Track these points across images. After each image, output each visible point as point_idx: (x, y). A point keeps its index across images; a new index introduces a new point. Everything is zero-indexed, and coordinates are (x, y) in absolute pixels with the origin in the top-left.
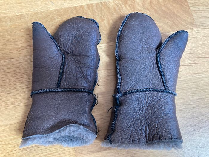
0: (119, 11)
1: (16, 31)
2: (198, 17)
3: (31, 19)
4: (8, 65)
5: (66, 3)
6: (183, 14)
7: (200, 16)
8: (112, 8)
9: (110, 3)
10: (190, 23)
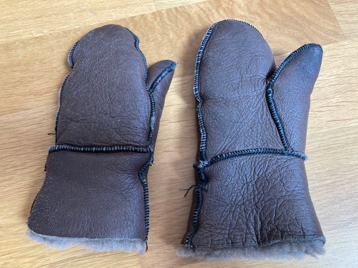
0: (206, 19)
1: (35, 64)
2: (347, 22)
3: (59, 41)
4: (22, 120)
5: (116, 12)
6: (320, 18)
7: (350, 20)
8: (195, 16)
9: (191, 7)
10: (333, 33)
